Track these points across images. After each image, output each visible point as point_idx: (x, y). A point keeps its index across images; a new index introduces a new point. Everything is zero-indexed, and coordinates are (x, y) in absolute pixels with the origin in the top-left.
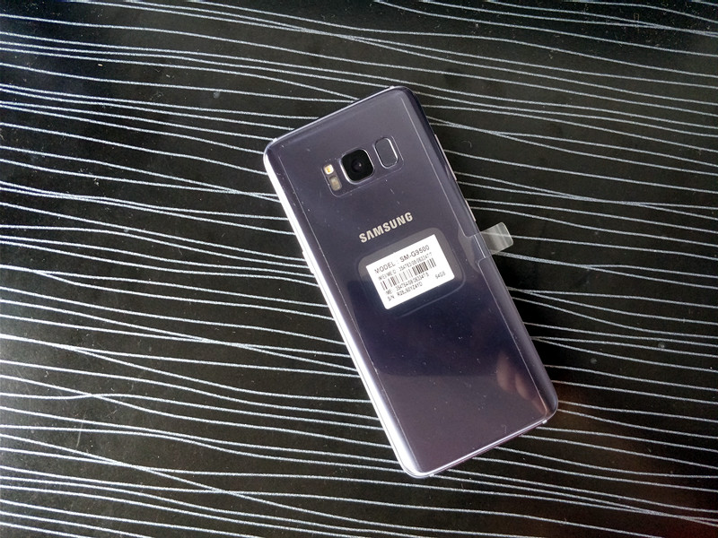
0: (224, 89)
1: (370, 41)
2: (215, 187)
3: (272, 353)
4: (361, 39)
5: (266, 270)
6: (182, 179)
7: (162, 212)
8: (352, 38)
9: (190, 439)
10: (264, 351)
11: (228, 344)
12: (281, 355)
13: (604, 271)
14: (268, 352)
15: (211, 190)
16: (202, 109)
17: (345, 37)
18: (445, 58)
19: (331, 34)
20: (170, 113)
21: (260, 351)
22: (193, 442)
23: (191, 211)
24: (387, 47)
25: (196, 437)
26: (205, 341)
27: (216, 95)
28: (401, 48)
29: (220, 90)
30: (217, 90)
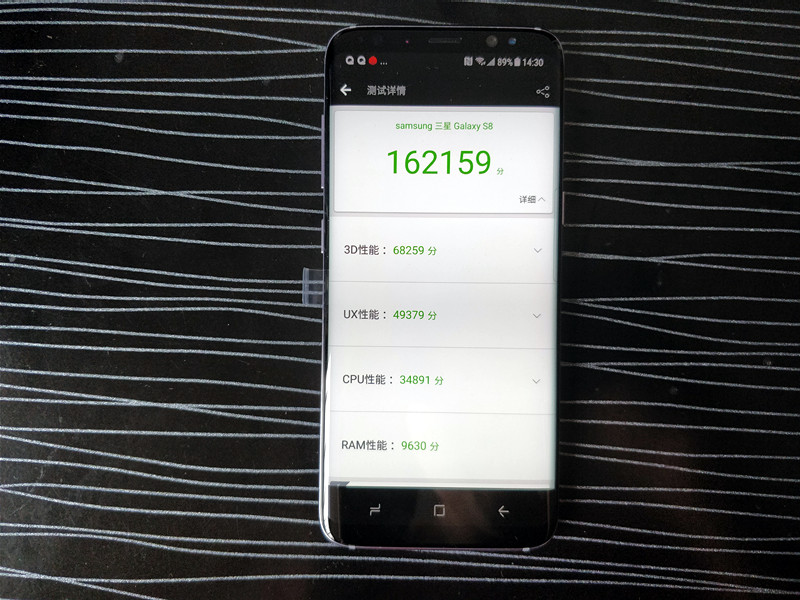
0: (128, 48)
2: (128, 188)
3: (226, 414)
5: (207, 299)
6: (82, 182)
7: (58, 230)
9: (125, 537)
10: (214, 412)
11: (165, 405)
12: (239, 416)
13: (681, 263)
14: (220, 413)
15: (123, 194)
16: (100, 80)
20: (58, 89)
21: (209, 412)
22: (130, 541)
23: (96, 224)
25: (133, 534)
26: (134, 403)
27: (119, 59)
29: (124, 51)
30: (120, 51)
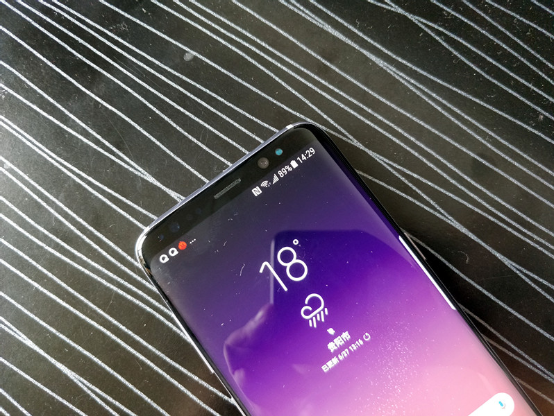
0: (199, 53)
1: (400, 76)
2: (132, 163)
3: (98, 400)
4: (391, 70)
6: (99, 137)
8: (381, 63)
10: (89, 392)
11: (53, 361)
14: (93, 396)
15: (126, 166)
16: (162, 66)
17: (373, 58)
18: (484, 139)
19: (357, 47)
21: (85, 389)
23: (90, 179)
24: (418, 93)
26: (30, 343)
27: (187, 58)
28: (435, 102)
29: (195, 53)
30: (192, 52)
